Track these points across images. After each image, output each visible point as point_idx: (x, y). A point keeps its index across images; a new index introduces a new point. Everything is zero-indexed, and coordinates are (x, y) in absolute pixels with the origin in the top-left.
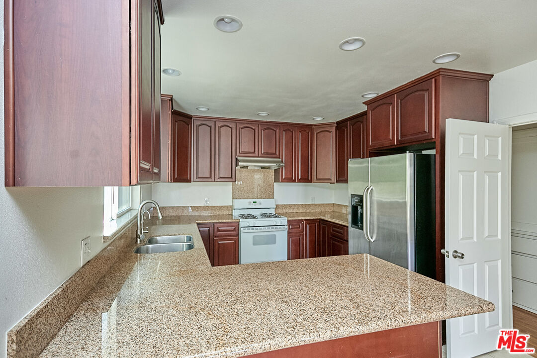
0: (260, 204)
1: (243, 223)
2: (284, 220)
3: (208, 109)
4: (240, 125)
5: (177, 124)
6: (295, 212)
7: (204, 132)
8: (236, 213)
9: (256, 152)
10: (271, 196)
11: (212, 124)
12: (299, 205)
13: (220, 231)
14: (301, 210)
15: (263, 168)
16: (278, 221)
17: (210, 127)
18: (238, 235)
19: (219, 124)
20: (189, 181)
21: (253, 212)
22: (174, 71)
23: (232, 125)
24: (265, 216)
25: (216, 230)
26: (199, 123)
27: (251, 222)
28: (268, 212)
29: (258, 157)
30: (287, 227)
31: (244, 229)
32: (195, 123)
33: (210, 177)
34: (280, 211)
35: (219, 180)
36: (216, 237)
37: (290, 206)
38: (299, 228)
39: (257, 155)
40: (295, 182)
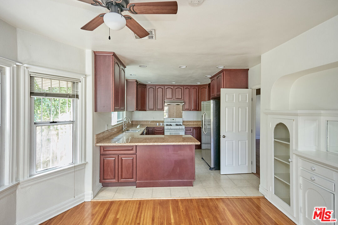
0: (175, 120)
1: (166, 127)
2: (183, 127)
4: (164, 87)
5: (140, 88)
6: (192, 124)
7: (151, 90)
8: (165, 124)
9: (173, 98)
10: (181, 117)
11: (154, 87)
12: (194, 121)
13: (156, 130)
14: (195, 123)
15: (177, 105)
16: (181, 127)
17: (154, 89)
18: (164, 132)
19: (157, 87)
20: (146, 110)
21: (171, 124)
23: (163, 87)
24: (177, 125)
25: (155, 130)
26: (150, 87)
27: (169, 127)
28: (178, 123)
29: (174, 100)
30: (184, 130)
31: (166, 130)
32: (148, 87)
33: (154, 109)
34: (185, 123)
35: (157, 110)
36: (155, 133)
37: (190, 121)
38: (191, 130)
39: (173, 99)
40: (191, 111)
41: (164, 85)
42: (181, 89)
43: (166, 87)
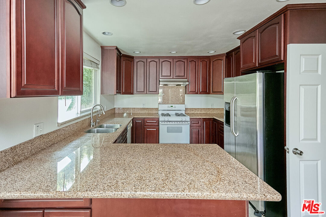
0: (175, 107)
1: (161, 119)
2: (188, 118)
3: (140, 52)
4: (159, 60)
5: (124, 62)
6: (199, 113)
7: (140, 65)
8: (160, 113)
9: (172, 76)
10: (183, 103)
11: (145, 61)
12: (201, 109)
13: (147, 123)
14: (203, 112)
15: (177, 85)
16: (183, 118)
17: (144, 62)
18: (159, 126)
19: (149, 60)
20: (133, 94)
21: (170, 112)
22: (109, 33)
23: (157, 60)
24: (177, 115)
25: (145, 122)
26: (138, 60)
27: (166, 118)
28: (179, 112)
29: (173, 78)
30: (189, 122)
31: (161, 122)
32: (136, 60)
33: (144, 92)
34: (189, 112)
35: (149, 93)
36: (146, 126)
37: (195, 109)
38: (199, 123)
39: (172, 77)
40: (198, 94)
41: (159, 58)
42: (184, 62)
43: (161, 60)
